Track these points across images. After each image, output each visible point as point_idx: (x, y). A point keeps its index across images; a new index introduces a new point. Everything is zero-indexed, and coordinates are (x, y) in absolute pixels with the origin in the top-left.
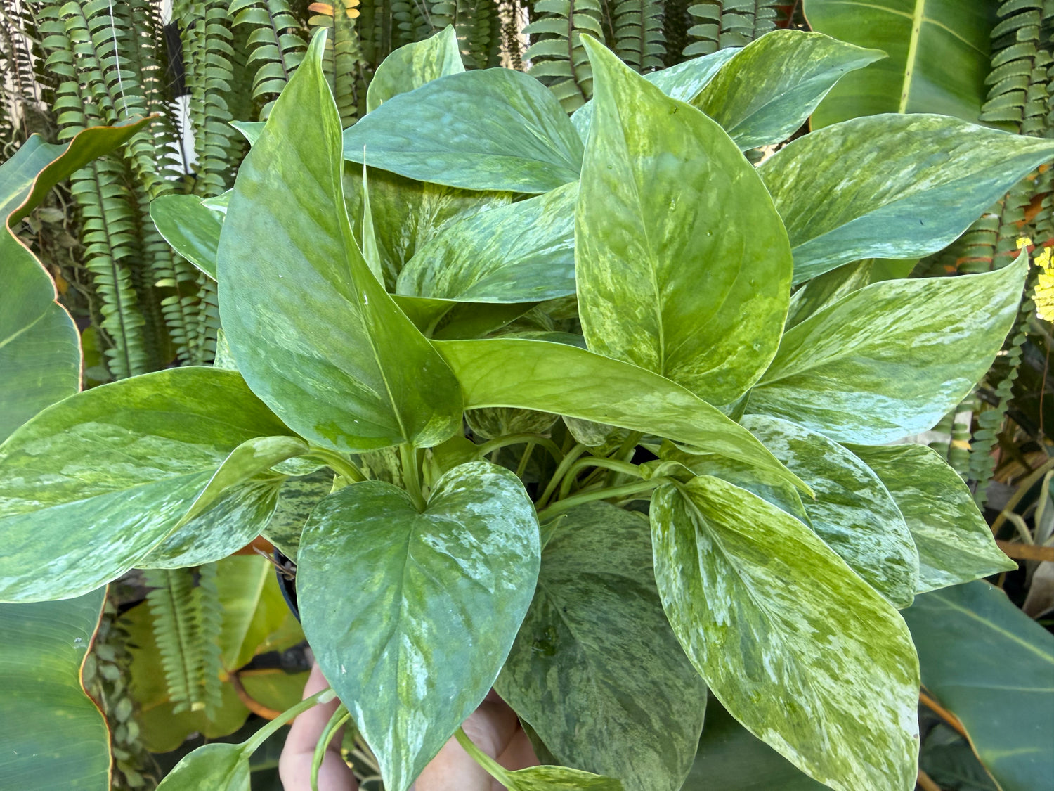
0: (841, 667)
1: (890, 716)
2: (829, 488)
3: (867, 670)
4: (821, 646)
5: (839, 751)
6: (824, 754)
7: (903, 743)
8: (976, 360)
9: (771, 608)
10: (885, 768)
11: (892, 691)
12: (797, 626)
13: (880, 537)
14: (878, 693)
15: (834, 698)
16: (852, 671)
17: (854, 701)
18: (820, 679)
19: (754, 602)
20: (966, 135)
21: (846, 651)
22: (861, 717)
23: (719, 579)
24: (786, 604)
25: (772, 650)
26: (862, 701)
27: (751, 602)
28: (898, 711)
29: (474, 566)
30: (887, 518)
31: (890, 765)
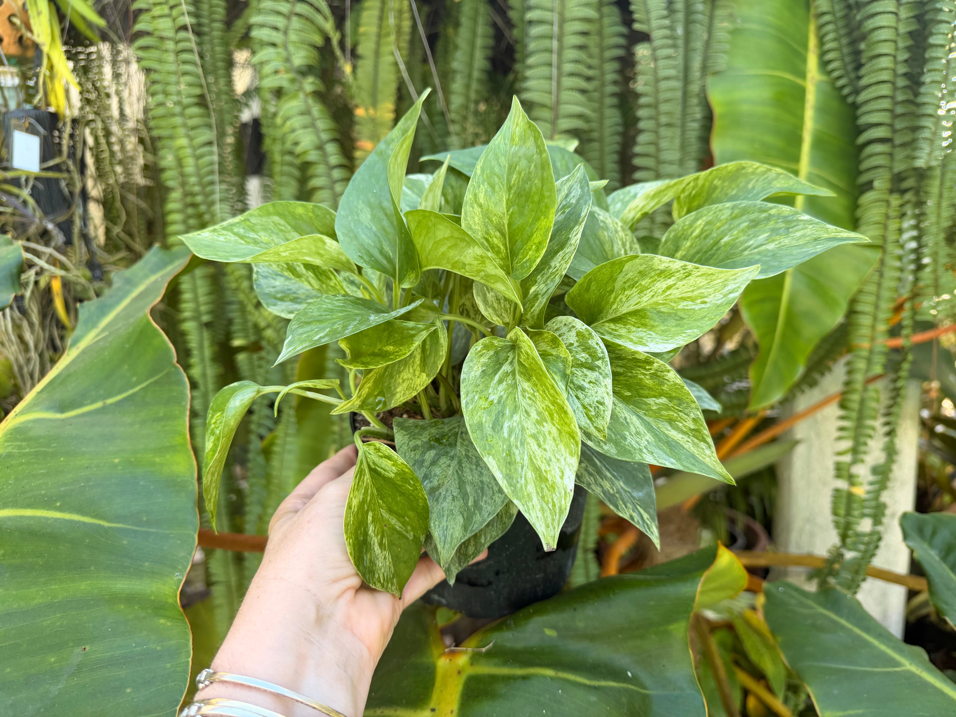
0: (544, 441)
1: (560, 474)
3: (557, 445)
4: (538, 427)
5: (528, 487)
6: (519, 486)
7: (563, 492)
8: (707, 321)
9: (523, 403)
10: (550, 505)
12: (531, 414)
14: (558, 460)
16: (549, 445)
17: (545, 461)
20: (802, 221)
21: (550, 433)
22: (545, 471)
23: (504, 383)
26: (549, 462)
31: (554, 505)
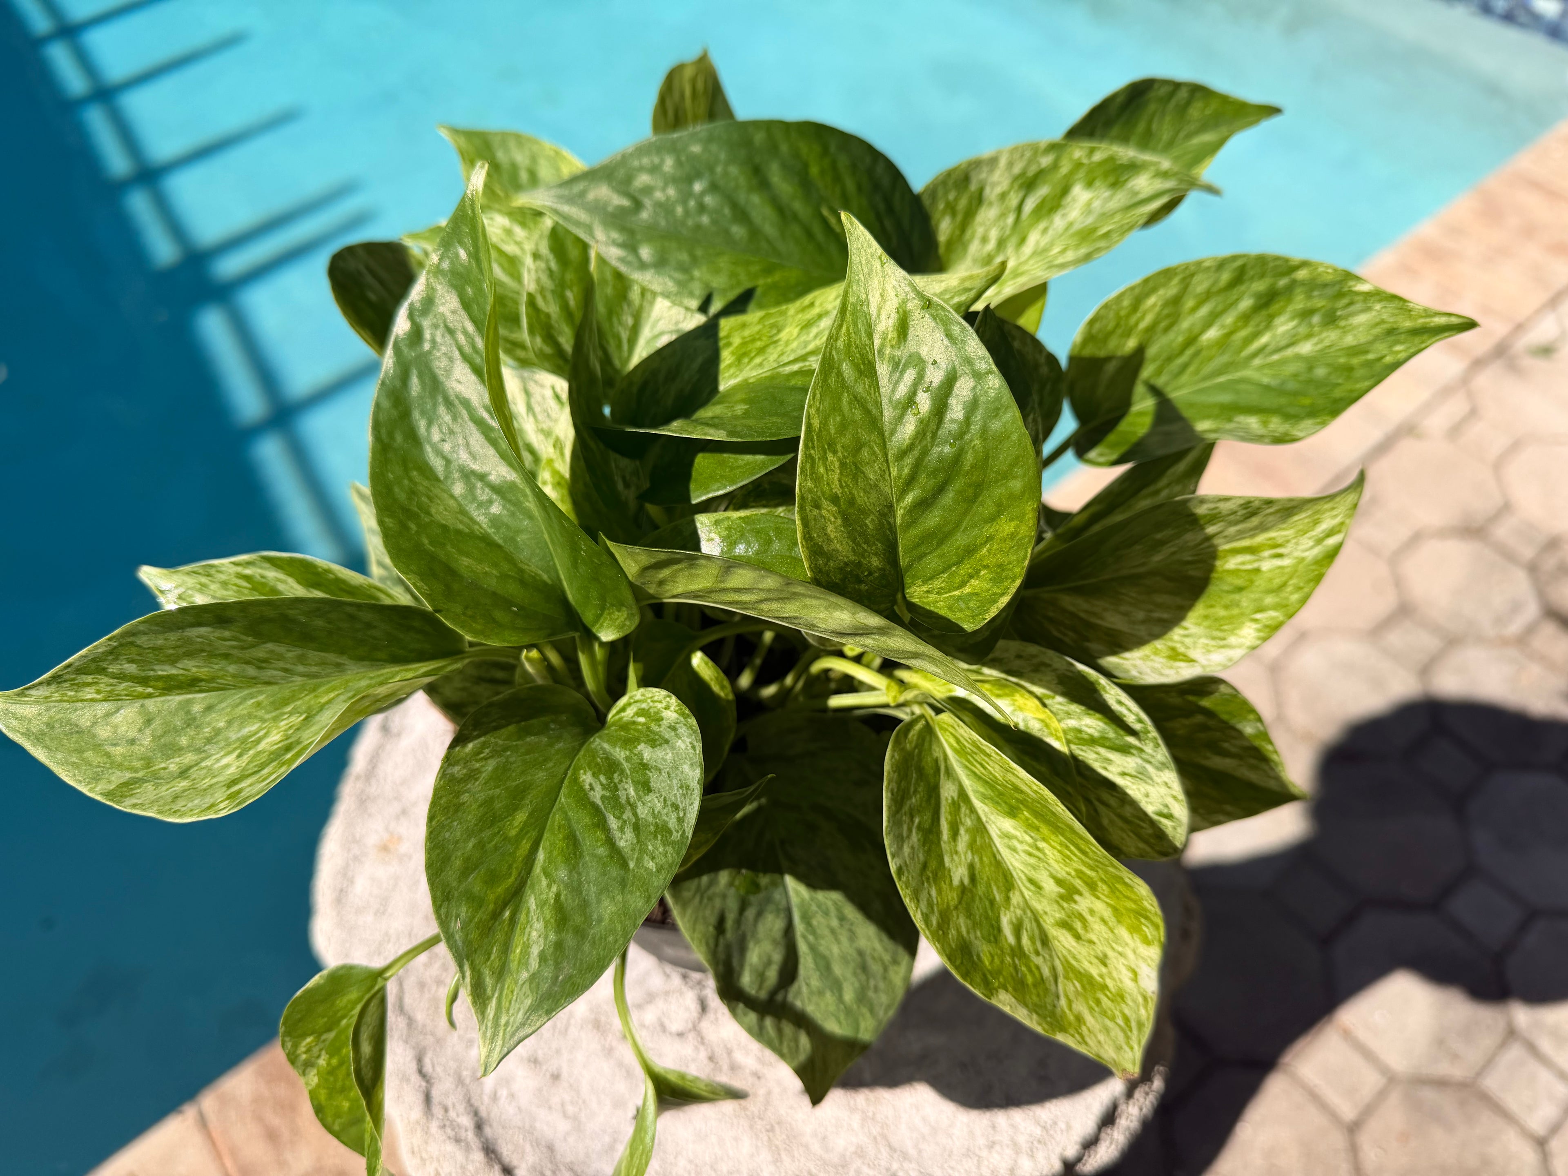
2: (1099, 732)
11: (1134, 952)
13: (1150, 789)
15: (1074, 958)
18: (1062, 938)
19: (998, 857)
24: (1032, 861)
25: (1012, 909)
27: (995, 857)
28: (1138, 970)
29: (622, 829)
30: (1158, 769)
